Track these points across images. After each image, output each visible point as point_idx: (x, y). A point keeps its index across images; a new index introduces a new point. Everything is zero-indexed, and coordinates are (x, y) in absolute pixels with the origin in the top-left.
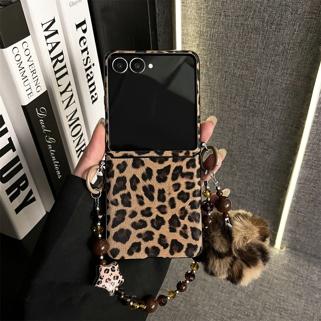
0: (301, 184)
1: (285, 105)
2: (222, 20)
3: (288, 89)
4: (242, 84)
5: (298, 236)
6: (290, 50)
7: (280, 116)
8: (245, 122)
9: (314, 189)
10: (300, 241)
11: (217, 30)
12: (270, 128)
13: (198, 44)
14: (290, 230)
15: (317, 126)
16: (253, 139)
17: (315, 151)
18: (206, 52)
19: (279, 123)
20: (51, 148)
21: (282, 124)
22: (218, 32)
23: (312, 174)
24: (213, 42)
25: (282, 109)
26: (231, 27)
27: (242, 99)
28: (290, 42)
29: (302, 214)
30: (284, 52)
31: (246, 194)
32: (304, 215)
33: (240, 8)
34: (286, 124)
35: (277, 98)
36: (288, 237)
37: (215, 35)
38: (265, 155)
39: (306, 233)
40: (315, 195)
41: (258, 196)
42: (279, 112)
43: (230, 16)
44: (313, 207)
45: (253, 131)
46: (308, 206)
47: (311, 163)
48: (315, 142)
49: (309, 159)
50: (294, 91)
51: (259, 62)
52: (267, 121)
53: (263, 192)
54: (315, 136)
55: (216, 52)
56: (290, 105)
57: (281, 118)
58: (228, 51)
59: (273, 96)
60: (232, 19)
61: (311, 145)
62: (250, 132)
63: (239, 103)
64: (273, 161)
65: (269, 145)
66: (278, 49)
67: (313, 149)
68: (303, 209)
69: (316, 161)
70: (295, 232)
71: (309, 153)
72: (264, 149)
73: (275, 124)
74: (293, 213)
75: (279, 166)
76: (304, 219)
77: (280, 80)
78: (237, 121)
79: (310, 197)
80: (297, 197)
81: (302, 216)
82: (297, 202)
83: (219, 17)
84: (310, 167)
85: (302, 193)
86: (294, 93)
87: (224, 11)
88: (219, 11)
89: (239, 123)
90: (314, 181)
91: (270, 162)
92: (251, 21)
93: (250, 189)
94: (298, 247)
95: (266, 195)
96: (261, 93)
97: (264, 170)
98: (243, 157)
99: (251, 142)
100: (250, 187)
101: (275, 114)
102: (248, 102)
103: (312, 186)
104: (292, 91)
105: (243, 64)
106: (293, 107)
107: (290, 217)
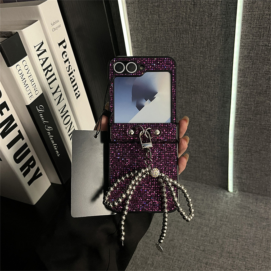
0: (238, 140)
1: (216, 82)
2: (160, 28)
3: (216, 70)
4: (182, 71)
5: (244, 180)
6: (212, 42)
7: (214, 91)
8: (189, 100)
9: (249, 142)
10: (246, 184)
11: (158, 35)
12: (208, 101)
13: (146, 47)
14: (237, 177)
15: (241, 94)
16: (197, 111)
17: (243, 113)
18: (153, 52)
19: (214, 96)
20: (50, 134)
21: (216, 96)
22: (159, 36)
23: (244, 131)
24: (156, 44)
25: (215, 86)
26: (168, 31)
27: (184, 82)
28: (211, 37)
29: (243, 163)
30: (208, 44)
31: (199, 154)
32: (245, 163)
33: (171, 18)
34: (219, 96)
35: (209, 78)
36: (236, 183)
37: (157, 39)
38: (208, 122)
39: (249, 177)
40: (250, 147)
41: (209, 154)
42: (212, 88)
43: (165, 24)
44: (250, 156)
45: (196, 105)
46: (246, 155)
47: (242, 122)
48: (242, 107)
49: (241, 120)
50: (220, 71)
51: (192, 54)
52: (205, 96)
53: (211, 150)
54: (241, 102)
55: (160, 51)
56: (220, 82)
57: (214, 92)
58: (168, 49)
59: (206, 77)
60: (167, 26)
61: (240, 109)
62: (194, 106)
63: (183, 86)
64: (215, 125)
65: (210, 114)
66: (203, 43)
67: (241, 112)
68: (243, 158)
69: (245, 120)
70: (241, 178)
71: (240, 115)
72: (207, 118)
73: (211, 98)
74: (237, 163)
75: (219, 129)
76: (246, 166)
77: (209, 65)
78: (184, 99)
79: (247, 149)
80: (237, 150)
81: (243, 164)
82: (238, 154)
83: (158, 26)
84: (242, 125)
85: (240, 147)
86: (221, 73)
87: (161, 21)
88: (157, 21)
89: (185, 101)
90: (247, 136)
91: (213, 126)
92: (181, 26)
93: (202, 149)
94: (245, 189)
95: (214, 152)
96: (197, 76)
97: (209, 133)
98: (193, 125)
99: (196, 113)
100: (201, 148)
101: (210, 90)
102: (189, 84)
103: (246, 140)
104: (218, 72)
105: (180, 57)
106: (222, 83)
107: (235, 166)
